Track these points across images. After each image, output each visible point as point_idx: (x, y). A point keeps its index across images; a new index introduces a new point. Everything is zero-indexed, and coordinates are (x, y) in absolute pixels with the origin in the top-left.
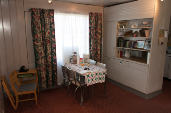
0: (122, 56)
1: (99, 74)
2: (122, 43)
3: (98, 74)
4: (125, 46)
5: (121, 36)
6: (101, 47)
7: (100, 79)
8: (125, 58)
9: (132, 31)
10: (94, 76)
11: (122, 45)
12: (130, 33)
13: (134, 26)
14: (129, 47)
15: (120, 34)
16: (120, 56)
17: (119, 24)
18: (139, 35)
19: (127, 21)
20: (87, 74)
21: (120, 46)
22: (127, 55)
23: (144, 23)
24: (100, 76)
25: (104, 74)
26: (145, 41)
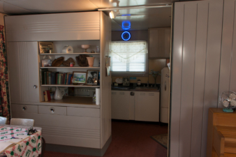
0: (50, 100)
1: (33, 141)
2: (50, 77)
3: (30, 142)
4: (55, 82)
5: (48, 66)
6: (7, 88)
7: (34, 149)
8: (54, 100)
9: (62, 58)
10: (23, 149)
11: (50, 81)
12: (60, 61)
13: (69, 50)
14: (63, 83)
15: (45, 63)
16: (46, 99)
17: (41, 47)
18: (76, 64)
19: (52, 42)
20: (10, 150)
21: (47, 84)
22: (58, 96)
23: (83, 46)
24: (34, 145)
25: (39, 137)
26: (87, 73)
